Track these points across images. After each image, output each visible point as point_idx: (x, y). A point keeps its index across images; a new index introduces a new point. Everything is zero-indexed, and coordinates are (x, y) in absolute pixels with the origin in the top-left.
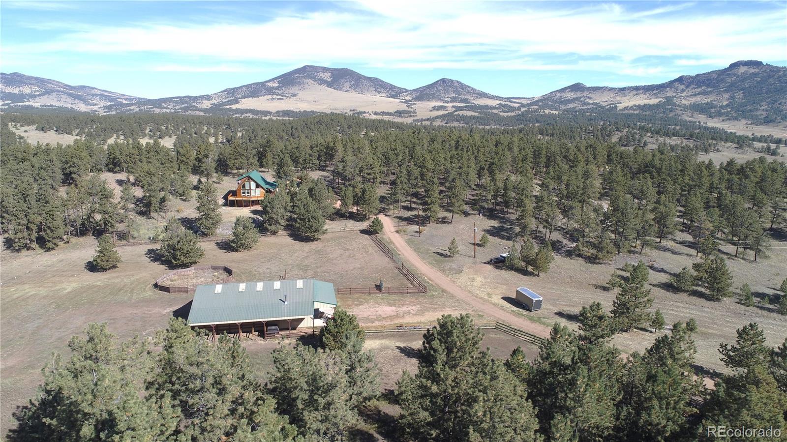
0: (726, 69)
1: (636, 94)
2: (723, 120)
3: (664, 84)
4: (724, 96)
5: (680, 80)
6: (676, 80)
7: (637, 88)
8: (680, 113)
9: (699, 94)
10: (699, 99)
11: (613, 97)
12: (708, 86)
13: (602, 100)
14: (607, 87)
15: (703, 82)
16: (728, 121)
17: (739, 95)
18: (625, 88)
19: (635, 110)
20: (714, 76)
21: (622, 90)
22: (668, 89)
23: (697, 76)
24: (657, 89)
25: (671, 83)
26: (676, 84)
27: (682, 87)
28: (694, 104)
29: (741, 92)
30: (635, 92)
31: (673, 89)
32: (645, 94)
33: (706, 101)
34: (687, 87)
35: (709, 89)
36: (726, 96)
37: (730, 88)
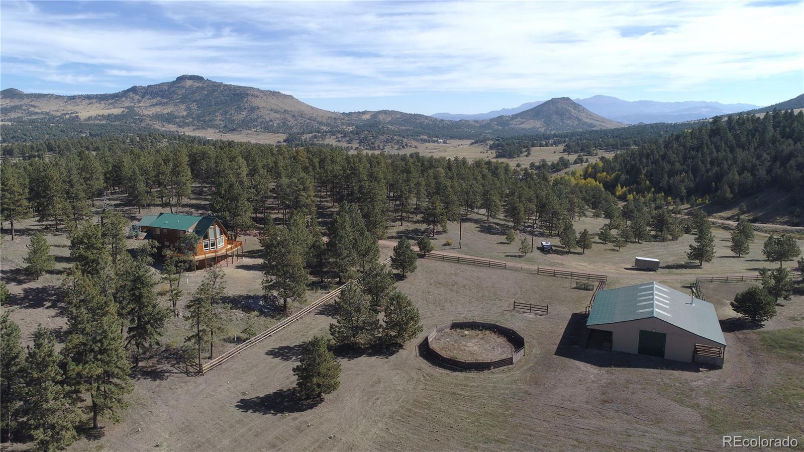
0: (174, 81)
1: (90, 104)
2: (194, 130)
3: (118, 94)
4: (181, 106)
5: (134, 90)
6: (129, 90)
7: (89, 97)
8: (151, 123)
9: (156, 104)
10: (159, 110)
11: (63, 106)
12: (162, 97)
13: (52, 108)
14: (52, 95)
15: (157, 93)
16: (198, 130)
17: (194, 106)
18: (74, 96)
19: (100, 120)
20: (166, 88)
21: (73, 98)
22: (124, 99)
23: (149, 86)
24: (112, 99)
25: (125, 93)
26: (131, 94)
27: (137, 97)
28: (156, 114)
29: (195, 104)
30: (87, 101)
31: (129, 99)
32: (100, 103)
33: (166, 111)
34: (143, 97)
35: (165, 100)
36: (183, 107)
37: (183, 100)
